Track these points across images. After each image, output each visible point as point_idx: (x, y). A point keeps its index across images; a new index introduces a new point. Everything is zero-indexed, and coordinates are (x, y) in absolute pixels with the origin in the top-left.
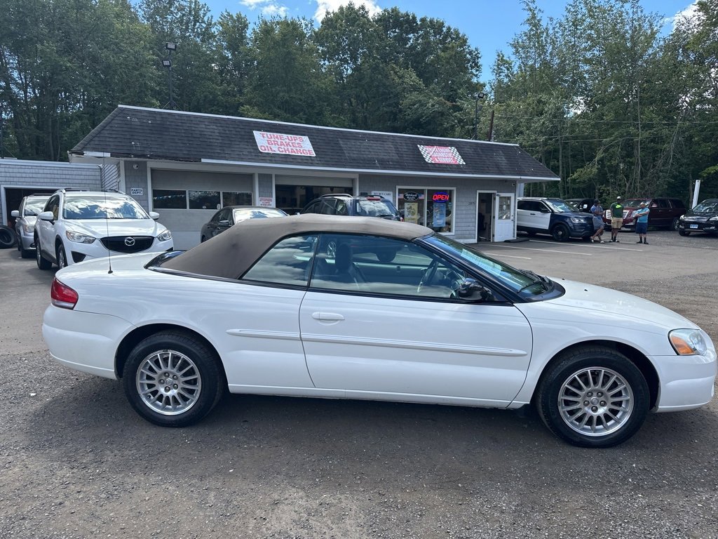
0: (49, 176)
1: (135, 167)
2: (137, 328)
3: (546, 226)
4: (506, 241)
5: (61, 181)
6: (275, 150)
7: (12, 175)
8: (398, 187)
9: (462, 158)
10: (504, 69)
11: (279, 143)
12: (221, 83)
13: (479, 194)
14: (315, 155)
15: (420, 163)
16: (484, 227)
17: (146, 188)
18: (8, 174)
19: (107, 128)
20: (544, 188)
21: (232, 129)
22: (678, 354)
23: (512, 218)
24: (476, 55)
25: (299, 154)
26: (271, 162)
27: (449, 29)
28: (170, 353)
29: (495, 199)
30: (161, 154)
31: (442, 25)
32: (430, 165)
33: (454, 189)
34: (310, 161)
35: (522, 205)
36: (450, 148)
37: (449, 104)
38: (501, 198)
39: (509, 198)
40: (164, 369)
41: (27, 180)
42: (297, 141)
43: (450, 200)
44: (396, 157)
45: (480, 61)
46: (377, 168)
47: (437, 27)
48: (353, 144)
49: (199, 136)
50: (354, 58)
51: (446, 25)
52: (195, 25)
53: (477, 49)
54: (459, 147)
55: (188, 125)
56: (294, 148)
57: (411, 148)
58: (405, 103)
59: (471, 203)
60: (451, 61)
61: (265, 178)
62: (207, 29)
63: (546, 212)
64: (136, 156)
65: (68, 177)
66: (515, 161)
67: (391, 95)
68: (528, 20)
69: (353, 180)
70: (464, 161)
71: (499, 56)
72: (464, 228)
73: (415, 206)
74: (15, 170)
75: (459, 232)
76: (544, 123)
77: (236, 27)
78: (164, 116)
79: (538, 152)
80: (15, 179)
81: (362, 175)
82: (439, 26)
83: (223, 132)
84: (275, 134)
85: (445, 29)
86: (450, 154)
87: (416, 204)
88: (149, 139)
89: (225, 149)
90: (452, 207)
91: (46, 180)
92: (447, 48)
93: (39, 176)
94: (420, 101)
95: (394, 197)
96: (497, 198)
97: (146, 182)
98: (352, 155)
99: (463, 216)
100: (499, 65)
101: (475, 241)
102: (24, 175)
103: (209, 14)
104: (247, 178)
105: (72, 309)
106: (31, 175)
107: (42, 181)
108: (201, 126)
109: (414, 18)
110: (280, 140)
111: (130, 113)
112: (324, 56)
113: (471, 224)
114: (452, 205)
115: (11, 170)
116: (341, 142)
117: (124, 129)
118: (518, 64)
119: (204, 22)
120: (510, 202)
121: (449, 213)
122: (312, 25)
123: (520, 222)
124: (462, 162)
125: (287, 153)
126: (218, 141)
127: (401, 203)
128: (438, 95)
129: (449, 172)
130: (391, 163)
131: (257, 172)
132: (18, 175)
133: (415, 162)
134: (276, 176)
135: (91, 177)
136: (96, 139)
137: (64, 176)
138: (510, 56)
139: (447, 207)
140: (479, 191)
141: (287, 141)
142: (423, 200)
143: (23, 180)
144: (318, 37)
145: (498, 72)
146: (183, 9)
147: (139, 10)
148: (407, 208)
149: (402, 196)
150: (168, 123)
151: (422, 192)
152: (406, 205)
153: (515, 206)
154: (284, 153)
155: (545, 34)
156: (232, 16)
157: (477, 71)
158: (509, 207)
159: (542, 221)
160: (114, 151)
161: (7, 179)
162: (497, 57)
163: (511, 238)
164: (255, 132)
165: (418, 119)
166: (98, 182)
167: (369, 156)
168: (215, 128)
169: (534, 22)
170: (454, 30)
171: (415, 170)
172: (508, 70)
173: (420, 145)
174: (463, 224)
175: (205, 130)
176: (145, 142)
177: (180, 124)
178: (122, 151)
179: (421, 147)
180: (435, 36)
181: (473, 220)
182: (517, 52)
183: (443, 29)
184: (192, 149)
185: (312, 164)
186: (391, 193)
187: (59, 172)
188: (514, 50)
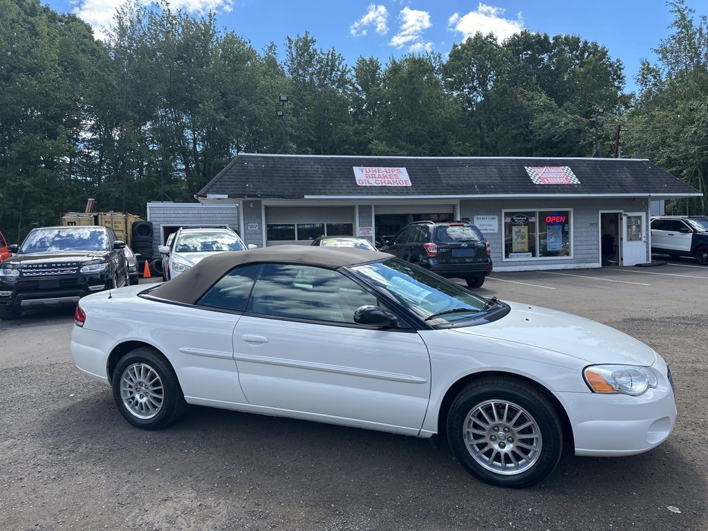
0: (197, 215)
1: (251, 205)
2: (120, 344)
3: (687, 248)
4: (637, 265)
5: (206, 219)
6: (373, 183)
7: (169, 215)
8: (504, 211)
9: (577, 177)
10: (651, 77)
11: (377, 176)
12: (354, 123)
13: (603, 215)
14: (411, 185)
15: (528, 185)
16: (610, 250)
17: (260, 223)
18: (166, 215)
19: (228, 173)
20: (703, 205)
21: (334, 167)
22: (593, 392)
23: (644, 239)
24: (617, 67)
25: (396, 185)
26: (367, 194)
27: (586, 43)
28: (143, 365)
29: (621, 219)
30: (270, 193)
31: (578, 40)
32: (537, 187)
33: (571, 210)
34: (406, 191)
35: (657, 225)
36: (563, 167)
37: (584, 120)
38: (629, 218)
39: (640, 218)
40: (139, 380)
41: (180, 219)
42: (395, 173)
43: (567, 222)
44: (498, 181)
45: (624, 72)
46: (477, 193)
47: (573, 43)
48: (453, 170)
49: (304, 175)
50: (483, 84)
51: (582, 40)
52: (331, 74)
53: (618, 61)
54: (574, 167)
55: (296, 166)
56: (391, 180)
57: (517, 170)
58: (534, 123)
59: (592, 225)
60: (588, 75)
61: (365, 209)
62: (342, 76)
63: (687, 231)
64: (249, 196)
65: (211, 215)
66: (643, 177)
67: (521, 117)
68: (676, 22)
69: (454, 207)
70: (579, 180)
71: (644, 64)
72: (585, 252)
73: (525, 230)
74: (171, 212)
75: (579, 256)
76: (695, 133)
77: (368, 71)
78: (276, 160)
79: (692, 165)
80: (171, 219)
81: (462, 200)
82: (575, 42)
83: (325, 170)
84: (374, 168)
85: (581, 45)
86: (563, 175)
87: (526, 228)
88: (261, 180)
89: (326, 185)
90: (569, 229)
91: (194, 219)
92: (584, 63)
93: (189, 215)
94: (552, 120)
95: (500, 220)
96: (625, 219)
97: (261, 219)
98: (450, 182)
99: (583, 238)
100: (644, 74)
101: (599, 265)
102: (178, 215)
103: (343, 63)
104: (348, 210)
105: (82, 327)
106: (183, 215)
107: (192, 219)
108: (307, 166)
109: (546, 38)
110: (378, 174)
111: (247, 159)
112: (451, 86)
113: (593, 247)
114: (569, 226)
115: (168, 212)
116: (439, 170)
117: (241, 174)
118: (667, 70)
119: (338, 70)
120: (641, 222)
121: (566, 234)
122: (440, 58)
123: (654, 244)
124: (576, 181)
125: (384, 185)
126: (321, 179)
127: (509, 228)
128: (573, 113)
129: (560, 192)
130: (492, 187)
131: (357, 204)
132: (174, 215)
133: (521, 184)
134: (375, 206)
135: (230, 215)
136: (218, 183)
137: (208, 215)
138: (657, 62)
139: (563, 229)
140: (600, 212)
141: (385, 173)
142: (534, 223)
143: (177, 219)
144: (446, 70)
145: (644, 81)
146: (321, 62)
147: (285, 66)
148: (516, 232)
149: (509, 220)
150: (279, 166)
151: (533, 214)
152: (515, 229)
153: (647, 226)
154: (381, 185)
155: (698, 34)
156: (366, 61)
157: (620, 83)
158: (639, 227)
159: (683, 242)
160: (231, 193)
161: (165, 219)
162: (641, 66)
163: (643, 261)
164: (355, 169)
165: (550, 139)
166: (235, 219)
167: (468, 182)
168: (319, 167)
169: (684, 23)
170: (592, 43)
171: (520, 192)
172: (655, 78)
173: (528, 166)
174: (583, 247)
175: (310, 169)
176: (258, 184)
177: (289, 166)
178: (237, 193)
179: (528, 169)
180: (572, 52)
181: (596, 242)
182: (665, 57)
183: (580, 44)
184: (297, 187)
185: (408, 194)
186: (497, 217)
187: (205, 212)
188: (660, 56)
